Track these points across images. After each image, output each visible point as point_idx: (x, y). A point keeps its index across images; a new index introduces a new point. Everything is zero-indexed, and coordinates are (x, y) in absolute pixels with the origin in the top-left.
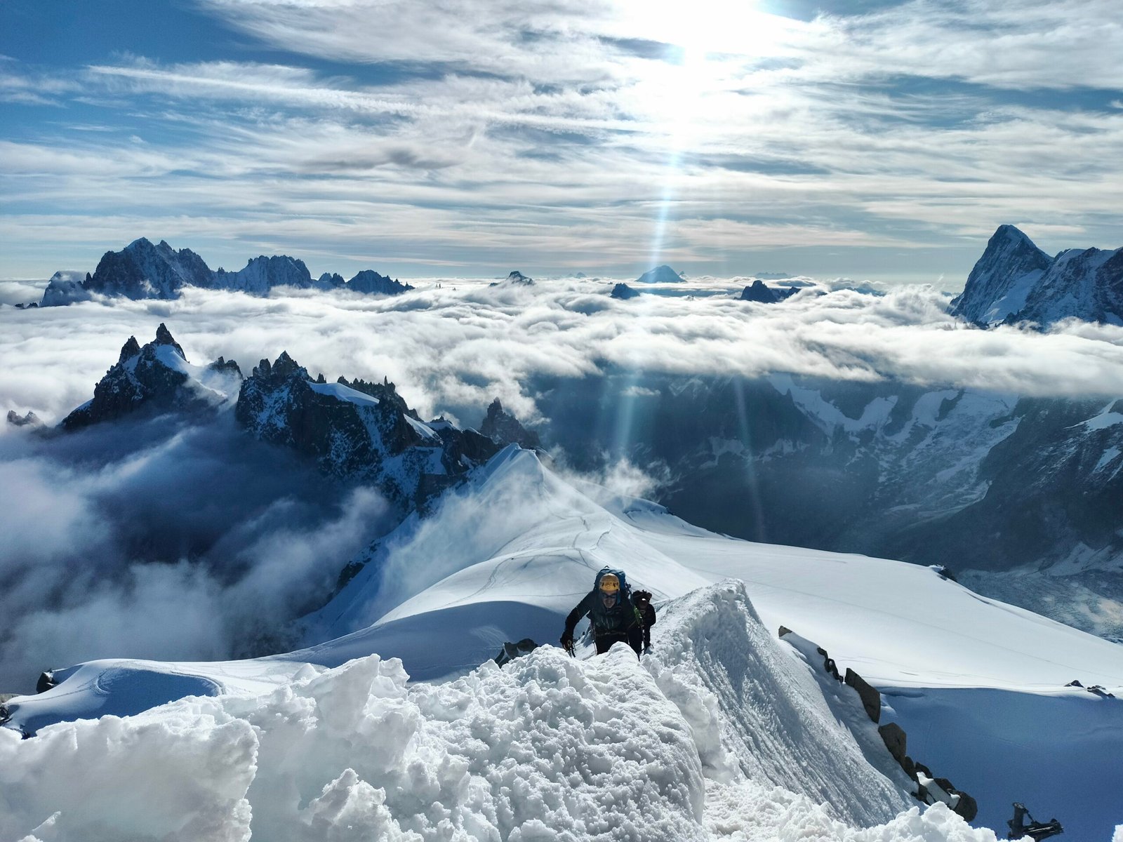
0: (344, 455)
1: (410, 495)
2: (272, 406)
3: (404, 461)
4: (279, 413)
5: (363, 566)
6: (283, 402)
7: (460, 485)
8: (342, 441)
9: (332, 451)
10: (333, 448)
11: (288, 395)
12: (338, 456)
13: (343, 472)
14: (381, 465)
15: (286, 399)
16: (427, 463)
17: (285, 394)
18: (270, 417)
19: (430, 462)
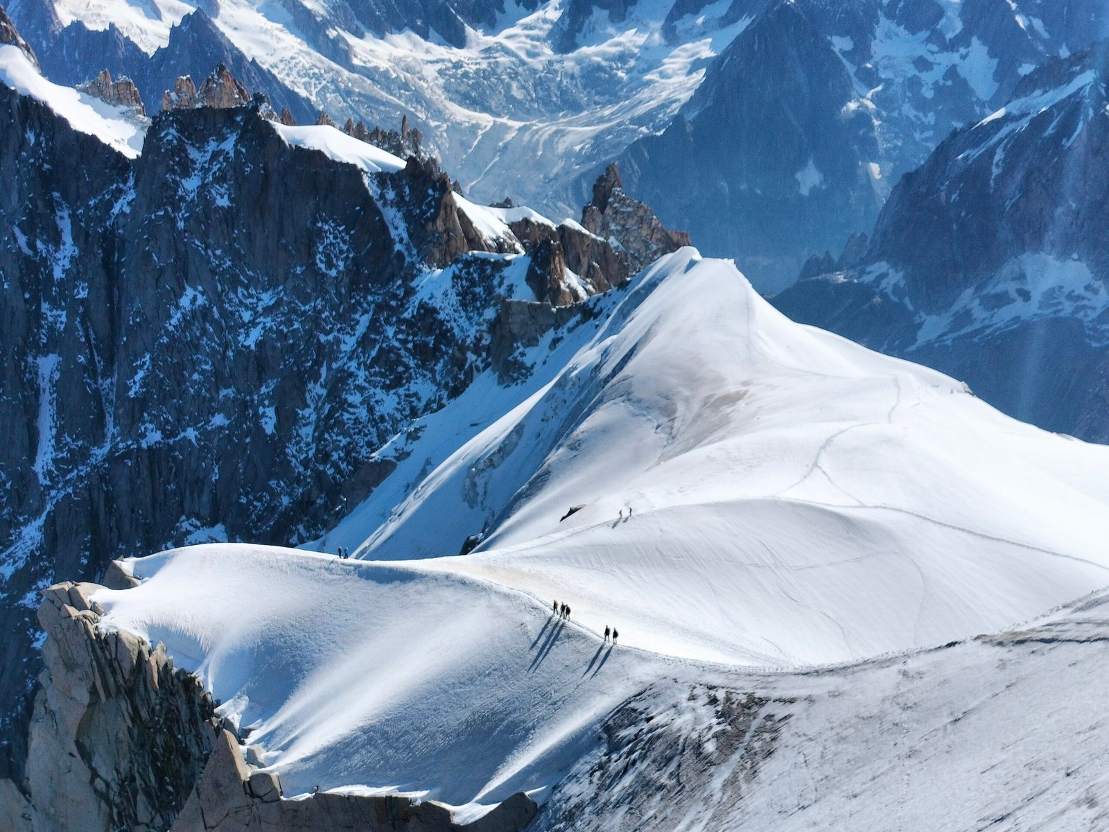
0: (341, 264)
1: (468, 341)
2: (207, 166)
3: (455, 277)
4: (221, 179)
5: (394, 466)
6: (226, 159)
7: (578, 324)
8: (335, 238)
9: (319, 256)
10: (321, 249)
11: (235, 146)
12: (330, 265)
13: (338, 294)
14: (413, 284)
15: (232, 154)
16: (500, 284)
17: (229, 145)
18: (203, 187)
19: (506, 283)
